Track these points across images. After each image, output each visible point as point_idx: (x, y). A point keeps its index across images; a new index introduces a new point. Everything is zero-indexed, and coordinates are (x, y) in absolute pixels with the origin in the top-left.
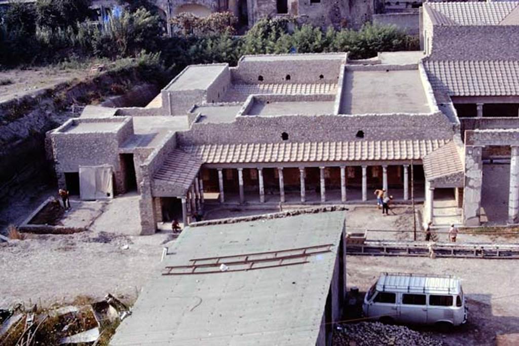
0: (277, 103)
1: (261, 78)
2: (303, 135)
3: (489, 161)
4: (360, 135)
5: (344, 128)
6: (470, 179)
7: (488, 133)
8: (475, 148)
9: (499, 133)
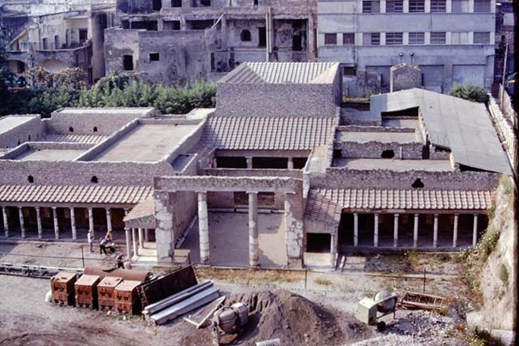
0: (46, 150)
1: (71, 129)
2: (46, 178)
3: (233, 210)
4: (95, 180)
5: (80, 173)
6: (159, 221)
7: (174, 179)
8: (162, 192)
9: (184, 180)
